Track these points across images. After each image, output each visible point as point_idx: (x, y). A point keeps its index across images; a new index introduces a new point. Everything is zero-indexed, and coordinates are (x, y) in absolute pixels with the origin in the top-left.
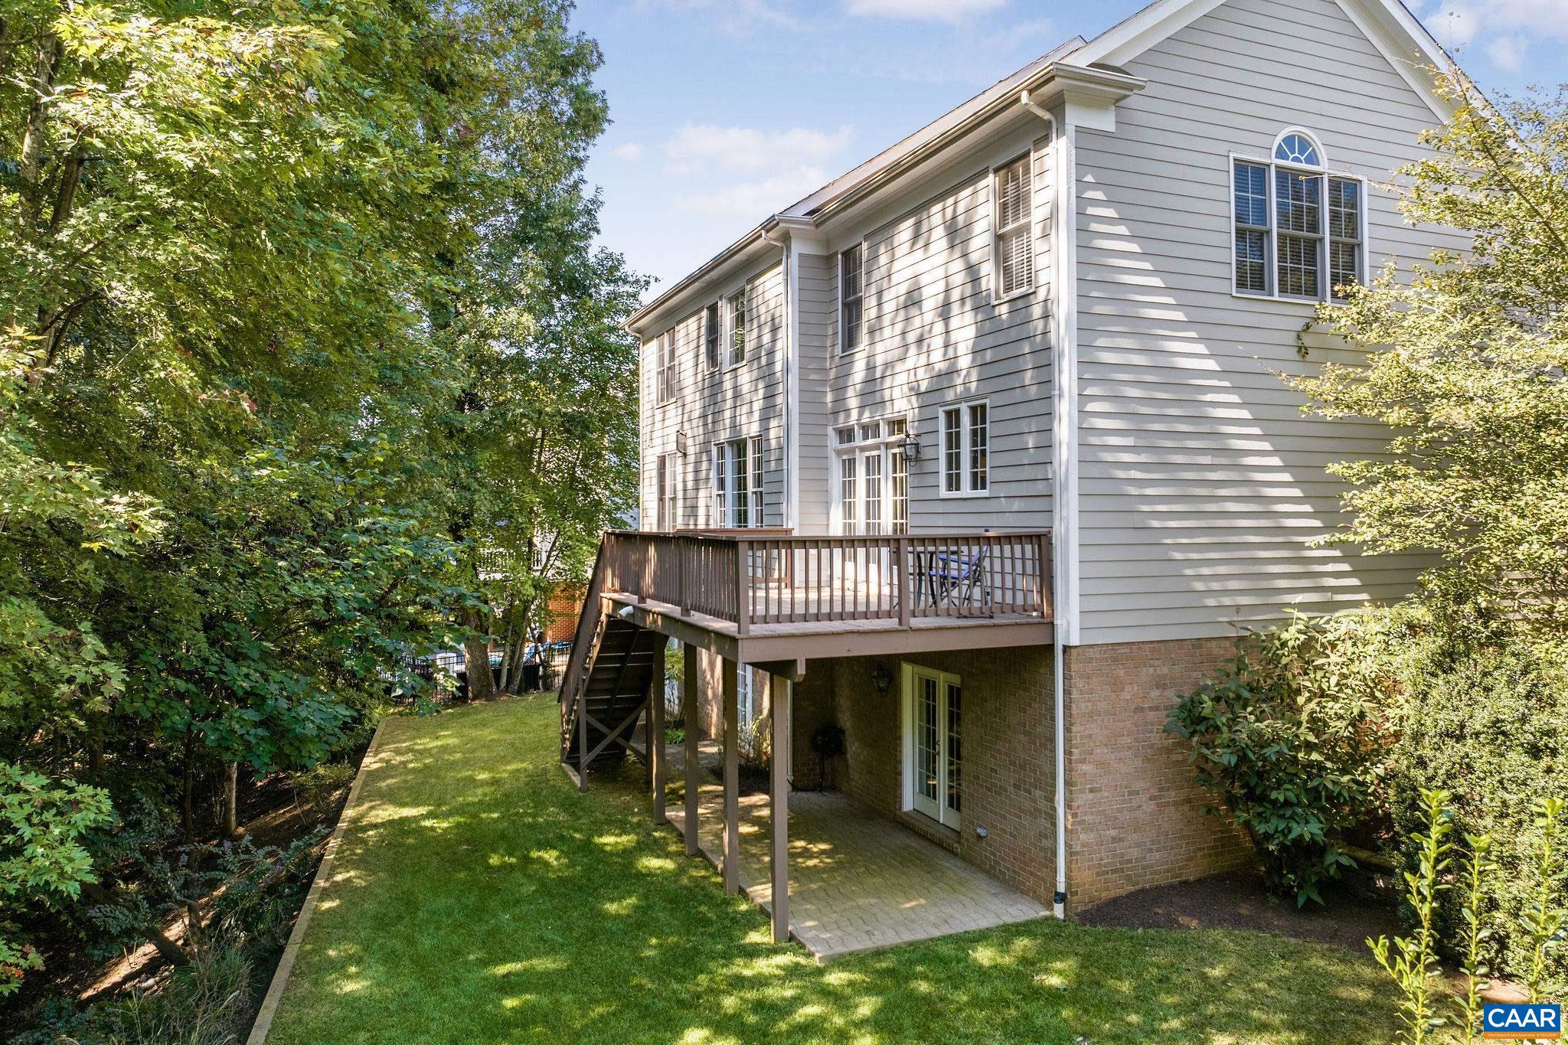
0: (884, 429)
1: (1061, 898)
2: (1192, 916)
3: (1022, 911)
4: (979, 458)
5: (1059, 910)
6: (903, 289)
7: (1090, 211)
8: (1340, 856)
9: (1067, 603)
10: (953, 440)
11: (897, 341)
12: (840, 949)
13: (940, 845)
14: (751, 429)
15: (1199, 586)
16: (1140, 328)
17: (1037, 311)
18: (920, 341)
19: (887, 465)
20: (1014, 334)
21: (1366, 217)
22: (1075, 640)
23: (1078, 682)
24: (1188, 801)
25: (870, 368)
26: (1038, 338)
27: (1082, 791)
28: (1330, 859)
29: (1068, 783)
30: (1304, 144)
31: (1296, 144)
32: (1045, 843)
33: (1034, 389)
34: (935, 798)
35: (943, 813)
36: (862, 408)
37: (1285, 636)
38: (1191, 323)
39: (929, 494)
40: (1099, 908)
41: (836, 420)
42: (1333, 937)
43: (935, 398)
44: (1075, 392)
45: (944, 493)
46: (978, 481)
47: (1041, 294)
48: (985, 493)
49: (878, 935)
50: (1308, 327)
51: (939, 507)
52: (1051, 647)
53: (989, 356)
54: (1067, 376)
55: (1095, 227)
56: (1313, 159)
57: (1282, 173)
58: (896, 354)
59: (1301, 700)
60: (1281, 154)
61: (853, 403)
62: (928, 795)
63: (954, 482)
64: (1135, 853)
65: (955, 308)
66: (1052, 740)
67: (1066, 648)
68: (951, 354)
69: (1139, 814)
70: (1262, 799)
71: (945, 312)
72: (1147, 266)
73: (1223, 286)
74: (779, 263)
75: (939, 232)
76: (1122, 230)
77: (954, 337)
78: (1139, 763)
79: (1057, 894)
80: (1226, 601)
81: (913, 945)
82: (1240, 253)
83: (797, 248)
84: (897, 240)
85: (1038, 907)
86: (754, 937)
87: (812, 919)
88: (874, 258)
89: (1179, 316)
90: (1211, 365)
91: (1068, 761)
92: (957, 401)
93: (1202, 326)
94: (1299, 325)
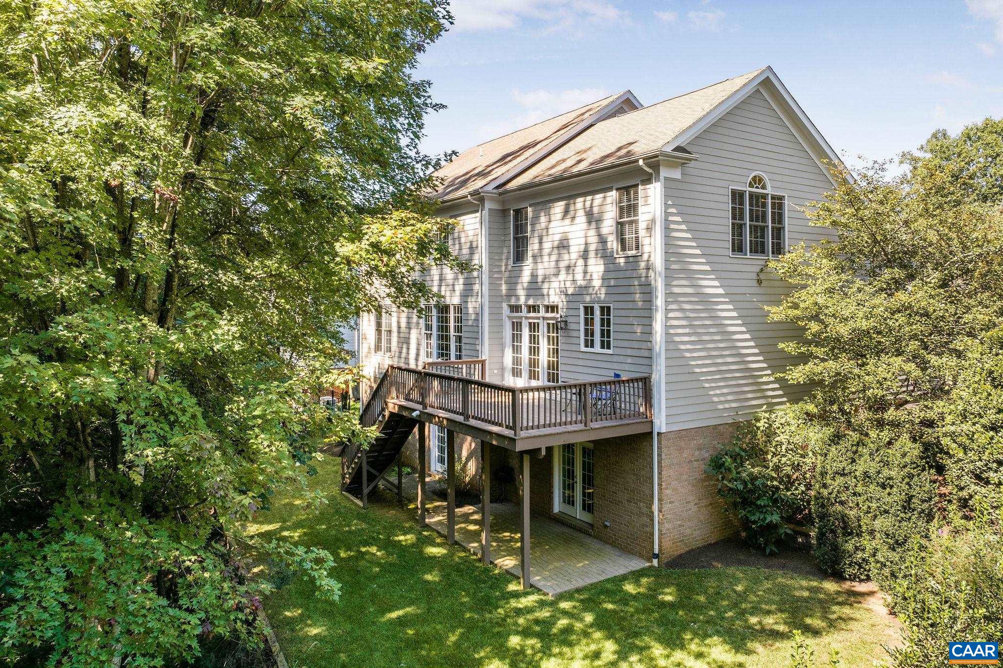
0: (542, 309)
1: (656, 556)
2: (718, 561)
3: (637, 564)
4: (605, 334)
5: (655, 562)
6: (557, 237)
7: (671, 218)
8: (786, 529)
9: (660, 411)
10: (589, 322)
11: (553, 264)
12: (559, 590)
13: (580, 530)
14: (454, 300)
15: (716, 399)
16: (690, 275)
17: (643, 265)
18: (568, 267)
19: (543, 328)
20: (628, 274)
21: (786, 214)
22: (663, 430)
23: (664, 450)
24: (711, 504)
25: (534, 276)
26: (643, 279)
27: (666, 503)
28: (782, 531)
29: (660, 500)
30: (761, 180)
31: (757, 181)
32: (648, 529)
33: (640, 304)
34: (573, 505)
35: (578, 513)
36: (528, 296)
37: (758, 424)
38: (713, 271)
39: (574, 348)
40: (674, 560)
41: (509, 301)
42: (783, 567)
43: (579, 298)
44: (664, 308)
45: (583, 348)
46: (605, 345)
47: (645, 257)
48: (610, 352)
49: (574, 583)
50: (762, 270)
51: (581, 356)
52: (651, 433)
53: (612, 283)
54: (659, 301)
55: (672, 226)
56: (764, 187)
57: (751, 195)
58: (552, 271)
59: (769, 457)
60: (751, 185)
61: (521, 293)
62: (569, 503)
63: (589, 343)
64: (688, 531)
65: (592, 254)
66: (651, 478)
67: (659, 434)
68: (588, 277)
69: (690, 512)
70: (752, 504)
71: (585, 255)
72: (694, 244)
73: (726, 252)
74: (477, 211)
75: (581, 213)
76: (684, 227)
77: (590, 269)
78: (690, 488)
79: (654, 554)
80: (727, 406)
81: (593, 586)
82: (733, 235)
83: (488, 205)
84: (552, 211)
85: (643, 561)
86: (512, 587)
87: (537, 575)
88: (536, 218)
89: (707, 268)
90: (721, 291)
91: (660, 489)
92: (593, 302)
93: (717, 272)
94: (758, 269)
